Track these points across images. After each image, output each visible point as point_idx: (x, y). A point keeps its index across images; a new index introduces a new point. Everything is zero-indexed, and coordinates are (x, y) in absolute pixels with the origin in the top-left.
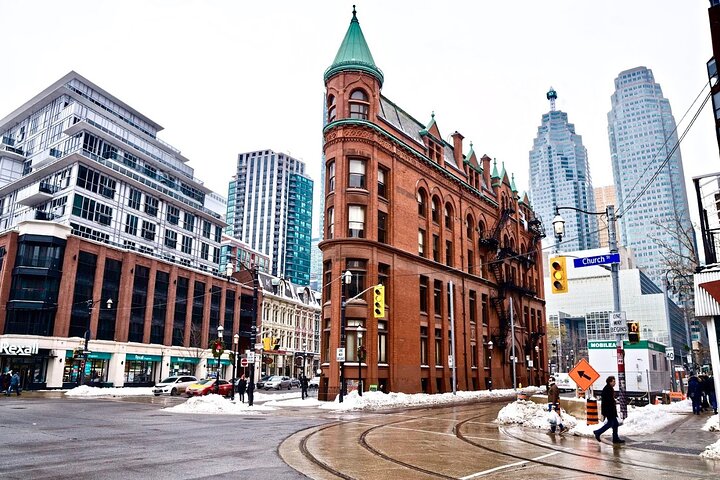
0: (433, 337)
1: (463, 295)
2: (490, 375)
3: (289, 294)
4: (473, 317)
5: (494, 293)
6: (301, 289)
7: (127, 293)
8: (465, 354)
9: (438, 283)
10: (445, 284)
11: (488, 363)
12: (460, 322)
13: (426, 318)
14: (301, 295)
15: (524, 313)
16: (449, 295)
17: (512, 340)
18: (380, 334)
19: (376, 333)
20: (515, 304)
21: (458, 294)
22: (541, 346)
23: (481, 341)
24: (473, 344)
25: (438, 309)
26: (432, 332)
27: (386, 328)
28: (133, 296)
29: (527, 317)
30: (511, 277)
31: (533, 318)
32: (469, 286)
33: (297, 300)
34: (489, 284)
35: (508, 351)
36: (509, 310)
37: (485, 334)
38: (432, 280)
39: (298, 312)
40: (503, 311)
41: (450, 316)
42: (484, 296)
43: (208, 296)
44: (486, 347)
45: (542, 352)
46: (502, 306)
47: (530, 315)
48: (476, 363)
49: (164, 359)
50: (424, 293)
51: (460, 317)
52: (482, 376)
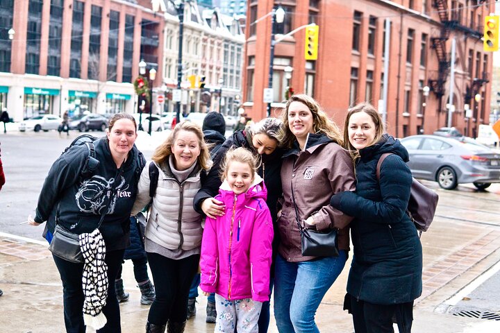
0: (364, 79)
1: (401, 33)
2: (423, 123)
3: (194, 18)
4: (409, 59)
5: (435, 32)
6: (208, 13)
7: (21, 20)
8: (398, 100)
9: (373, 20)
10: (381, 21)
11: (422, 110)
12: (395, 63)
13: (357, 58)
14: (208, 20)
15: (468, 56)
16: (384, 33)
17: (450, 87)
18: (308, 74)
19: (303, 73)
20: (459, 45)
21: (396, 32)
22: (484, 94)
23: (417, 86)
24: (408, 88)
25: (371, 47)
26: (363, 73)
27: (314, 68)
28: (28, 23)
29: (471, 60)
30: (457, 15)
31: (478, 62)
32: (409, 23)
33: (205, 27)
34: (432, 22)
35: (444, 98)
36: (450, 54)
37: (422, 78)
38: (366, 16)
39: (205, 40)
40: (444, 54)
41: (383, 56)
42: (424, 36)
43: (106, 22)
44: (421, 91)
45: (483, 102)
46: (444, 47)
47: (475, 59)
48: (408, 109)
49: (63, 92)
50: (357, 29)
51: (395, 58)
52: (414, 125)
